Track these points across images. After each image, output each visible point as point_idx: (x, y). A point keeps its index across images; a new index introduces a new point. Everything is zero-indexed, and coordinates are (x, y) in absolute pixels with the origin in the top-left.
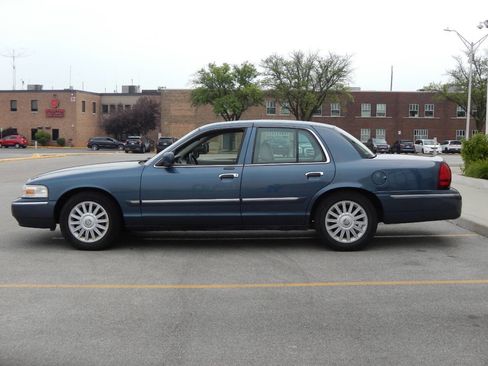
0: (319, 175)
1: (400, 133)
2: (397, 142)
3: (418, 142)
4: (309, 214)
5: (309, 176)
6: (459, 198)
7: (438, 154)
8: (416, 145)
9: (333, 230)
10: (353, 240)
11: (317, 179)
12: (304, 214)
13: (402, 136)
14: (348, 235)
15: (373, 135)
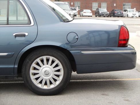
0: (24, 36)
1: (115, 5)
2: (113, 10)
3: (125, 11)
4: (16, 66)
5: (16, 36)
6: (134, 54)
7: (136, 17)
8: (124, 12)
9: (37, 79)
10: (52, 86)
11: (23, 39)
12: (13, 66)
13: (116, 7)
14: (48, 83)
15: (100, 6)
